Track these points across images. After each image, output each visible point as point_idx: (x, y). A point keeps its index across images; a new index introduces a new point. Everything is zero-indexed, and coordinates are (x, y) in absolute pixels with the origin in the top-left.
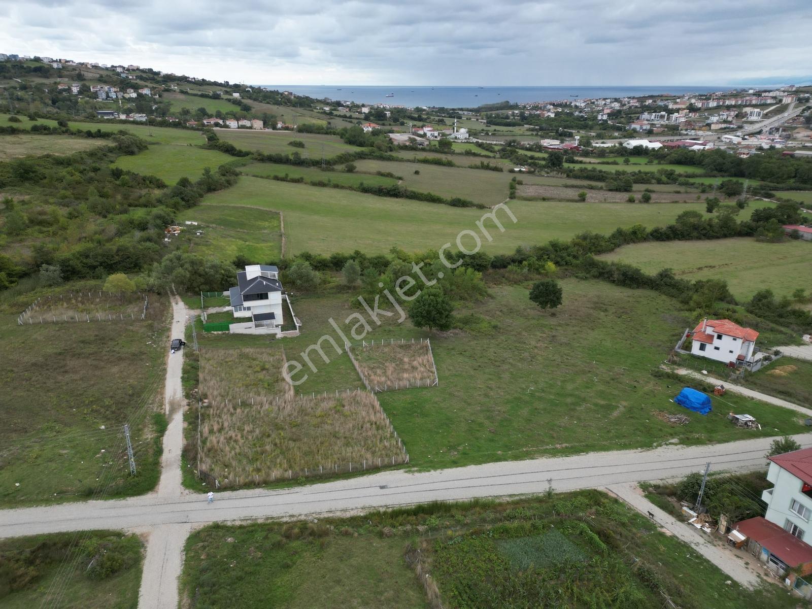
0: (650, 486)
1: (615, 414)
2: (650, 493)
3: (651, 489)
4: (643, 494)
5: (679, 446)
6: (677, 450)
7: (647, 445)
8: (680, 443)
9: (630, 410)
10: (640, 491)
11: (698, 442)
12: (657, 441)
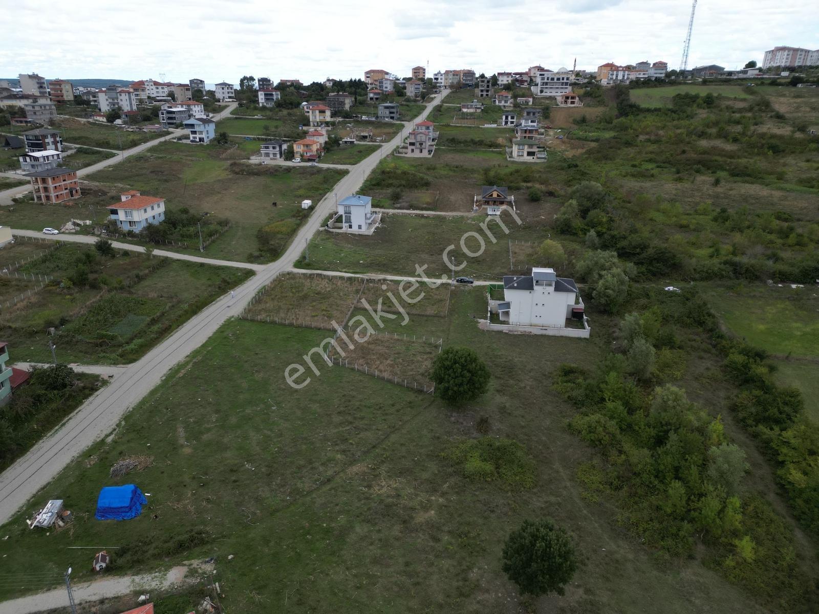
0: (102, 386)
1: (181, 431)
2: (98, 381)
3: (100, 384)
4: (102, 376)
5: (103, 436)
6: (102, 431)
7: (127, 417)
8: (103, 441)
9: (175, 447)
10: (106, 378)
11: (87, 454)
12: (123, 427)
